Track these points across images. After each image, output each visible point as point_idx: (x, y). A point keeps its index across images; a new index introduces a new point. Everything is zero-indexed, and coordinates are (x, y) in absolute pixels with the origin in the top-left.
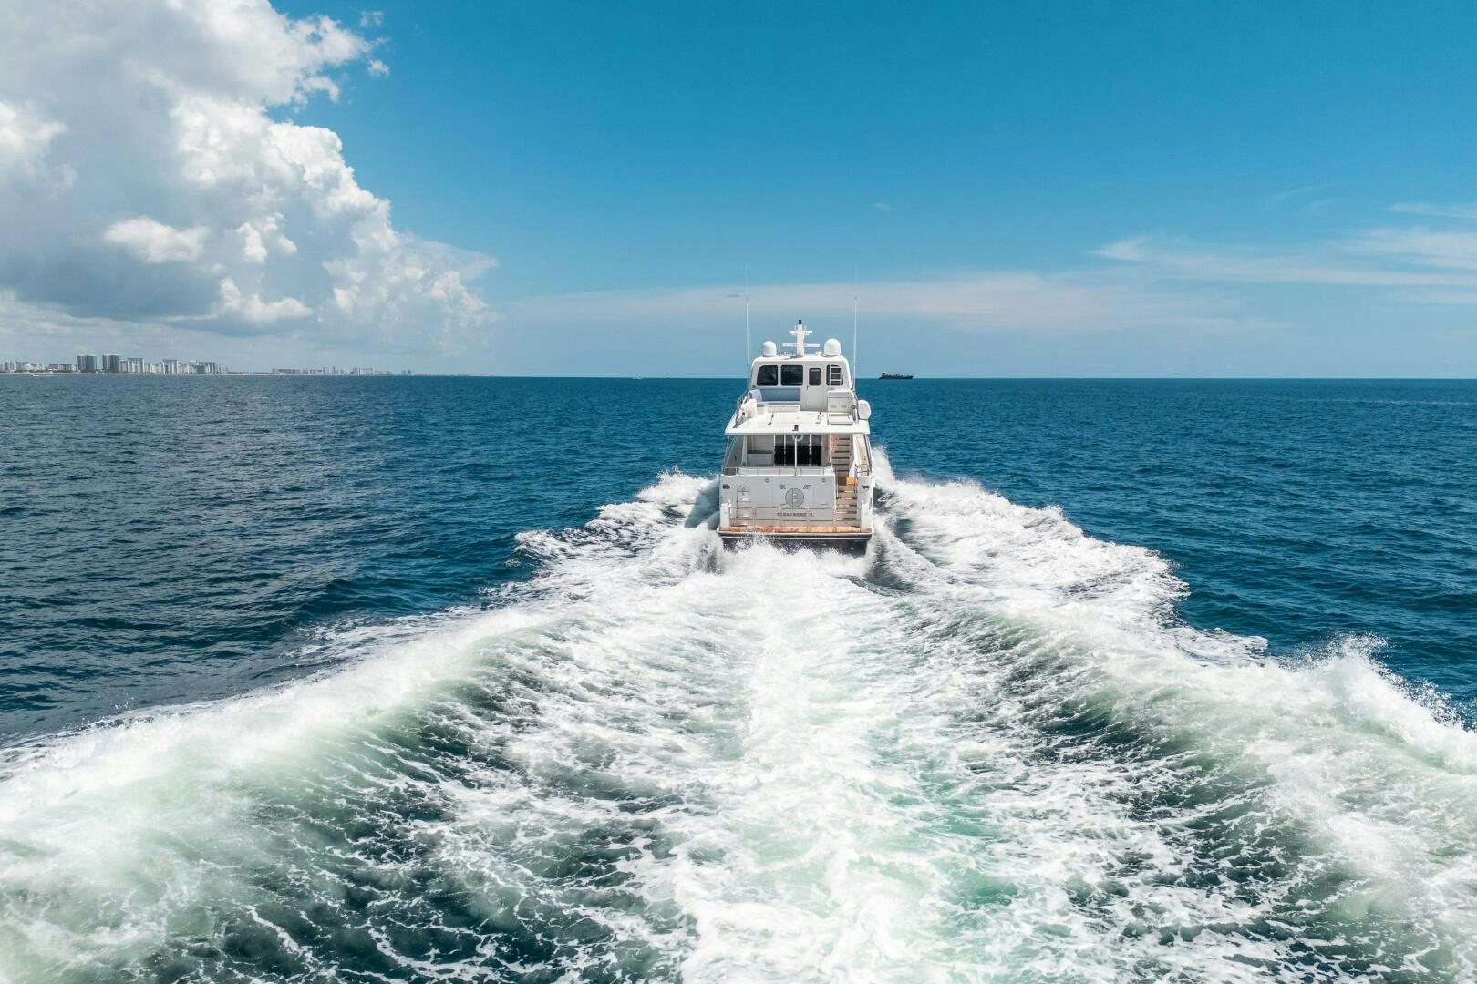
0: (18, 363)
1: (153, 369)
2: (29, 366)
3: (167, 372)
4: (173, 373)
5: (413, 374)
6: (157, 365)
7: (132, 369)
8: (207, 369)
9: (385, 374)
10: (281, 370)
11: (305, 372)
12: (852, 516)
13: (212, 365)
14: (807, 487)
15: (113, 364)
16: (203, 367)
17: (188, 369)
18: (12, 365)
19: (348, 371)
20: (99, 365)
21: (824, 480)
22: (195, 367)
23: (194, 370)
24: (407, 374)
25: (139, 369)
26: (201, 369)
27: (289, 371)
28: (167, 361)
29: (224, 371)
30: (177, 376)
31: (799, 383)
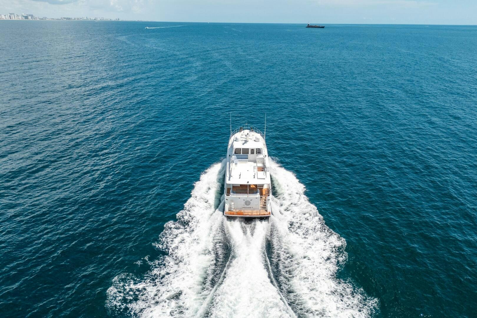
3: (10, 18)
4: (14, 19)
6: (5, 16)
8: (30, 17)
12: (265, 207)
13: (32, 16)
14: (251, 200)
17: (20, 17)
21: (256, 198)
22: (24, 16)
23: (23, 18)
26: (26, 17)
28: (11, 14)
29: (38, 18)
30: (15, 20)
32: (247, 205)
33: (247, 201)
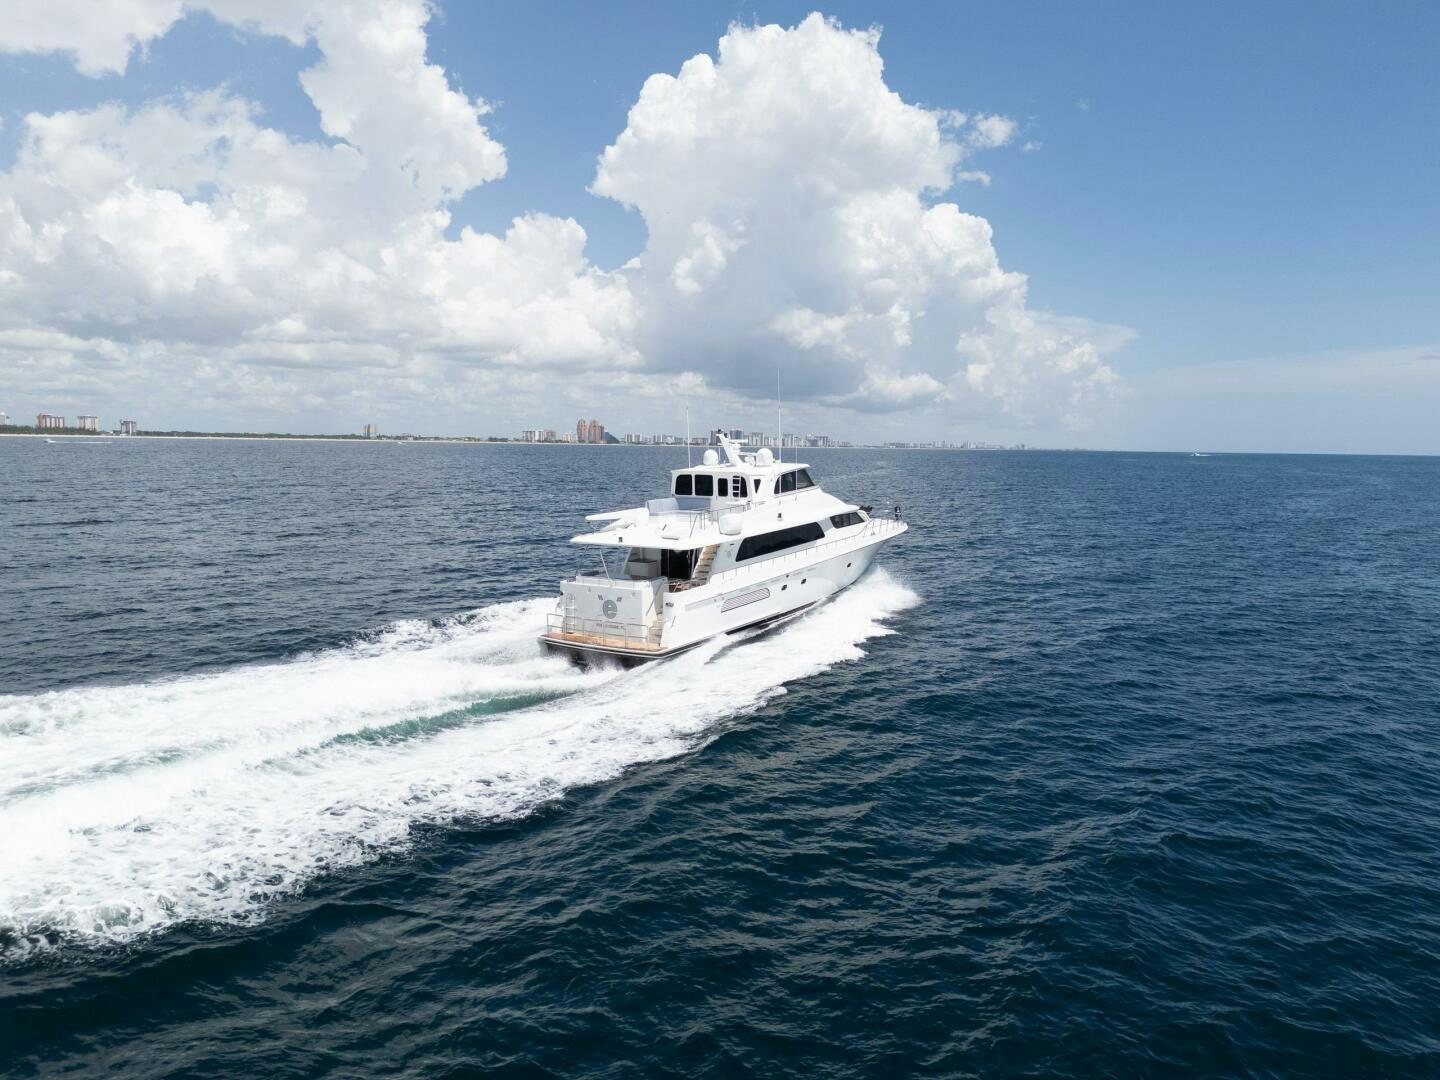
1: (772, 441)
5: (1026, 448)
7: (755, 442)
8: (820, 443)
9: (996, 448)
10: (892, 444)
11: (915, 446)
13: (825, 439)
14: (619, 599)
16: (816, 441)
19: (958, 445)
21: (634, 593)
23: (808, 444)
24: (1021, 449)
27: (899, 444)
31: (710, 493)
32: (608, 616)
33: (608, 602)
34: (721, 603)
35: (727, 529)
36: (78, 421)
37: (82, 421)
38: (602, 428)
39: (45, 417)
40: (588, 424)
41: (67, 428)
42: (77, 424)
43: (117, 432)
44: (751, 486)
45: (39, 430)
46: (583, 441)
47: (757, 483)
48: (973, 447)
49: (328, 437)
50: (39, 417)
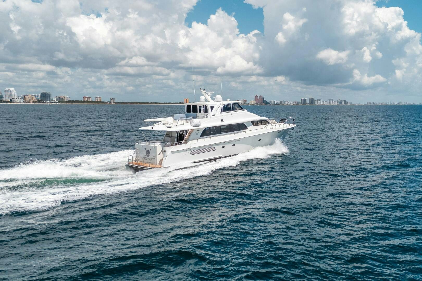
0: (284, 101)
1: (325, 103)
2: (287, 102)
3: (329, 104)
4: (331, 104)
6: (326, 102)
7: (318, 103)
8: (343, 103)
9: (412, 104)
10: (370, 103)
13: (345, 101)
14: (150, 150)
15: (312, 101)
16: (342, 102)
17: (336, 103)
18: (282, 102)
19: (396, 103)
20: (308, 102)
21: (154, 147)
22: (339, 102)
23: (338, 103)
25: (320, 103)
26: (341, 103)
27: (373, 103)
28: (330, 100)
29: (349, 103)
30: (333, 105)
31: (197, 112)
32: (147, 155)
33: (148, 151)
34: (190, 152)
35: (193, 124)
36: (95, 99)
37: (96, 99)
38: (264, 98)
39: (86, 97)
40: (259, 97)
41: (92, 101)
42: (94, 100)
43: (110, 102)
44: (209, 109)
45: (84, 102)
46: (257, 104)
47: (212, 108)
48: (402, 104)
49: (172, 103)
50: (84, 98)
